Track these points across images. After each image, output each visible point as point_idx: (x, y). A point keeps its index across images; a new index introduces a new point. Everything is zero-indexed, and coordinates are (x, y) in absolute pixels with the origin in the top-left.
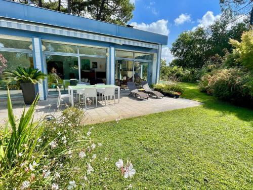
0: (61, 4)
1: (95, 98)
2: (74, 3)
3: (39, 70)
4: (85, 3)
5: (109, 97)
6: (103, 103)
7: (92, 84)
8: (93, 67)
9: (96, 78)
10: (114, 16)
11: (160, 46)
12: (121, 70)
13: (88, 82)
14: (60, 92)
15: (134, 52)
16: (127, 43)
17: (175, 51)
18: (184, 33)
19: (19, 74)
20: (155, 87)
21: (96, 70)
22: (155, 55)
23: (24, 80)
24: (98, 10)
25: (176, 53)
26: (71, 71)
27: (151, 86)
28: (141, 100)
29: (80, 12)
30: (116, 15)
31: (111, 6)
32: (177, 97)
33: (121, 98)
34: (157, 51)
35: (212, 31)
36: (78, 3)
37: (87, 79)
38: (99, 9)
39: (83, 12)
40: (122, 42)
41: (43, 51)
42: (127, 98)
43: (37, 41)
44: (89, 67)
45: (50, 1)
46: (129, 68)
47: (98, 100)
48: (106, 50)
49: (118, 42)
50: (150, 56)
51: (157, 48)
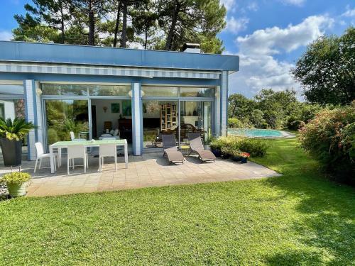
11: (224, 73)
16: (160, 74)
20: (213, 143)
22: (218, 88)
28: (170, 164)
29: (148, 29)
34: (219, 82)
36: (144, 17)
39: (152, 28)
43: (29, 83)
49: (144, 74)
51: (218, 77)
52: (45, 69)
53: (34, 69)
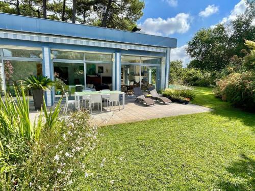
0: (66, 4)
1: (100, 104)
2: (79, 3)
3: (48, 78)
4: (91, 2)
5: (114, 102)
6: (108, 108)
7: (97, 90)
8: (99, 72)
9: (102, 83)
10: (122, 15)
11: (168, 49)
12: (128, 75)
13: (94, 88)
14: (67, 98)
15: (140, 57)
16: (133, 48)
17: (192, 51)
18: (202, 30)
19: (31, 82)
20: (163, 93)
21: (102, 75)
22: (164, 59)
23: (36, 87)
24: (104, 9)
25: (192, 53)
26: (76, 76)
27: (159, 92)
28: (147, 106)
29: (85, 12)
30: (124, 13)
31: (119, 5)
32: (186, 103)
33: (126, 104)
34: (165, 54)
35: (234, 28)
36: (84, 3)
37: (92, 85)
38: (106, 8)
39: (88, 12)
40: (128, 47)
41: (52, 59)
42: (133, 104)
43: (46, 50)
44: (95, 72)
45: (55, 2)
46: (137, 72)
47: (103, 106)
48: (112, 55)
49: (123, 47)
50: (159, 60)
51: (165, 52)
52: (58, 40)
53: (51, 40)
